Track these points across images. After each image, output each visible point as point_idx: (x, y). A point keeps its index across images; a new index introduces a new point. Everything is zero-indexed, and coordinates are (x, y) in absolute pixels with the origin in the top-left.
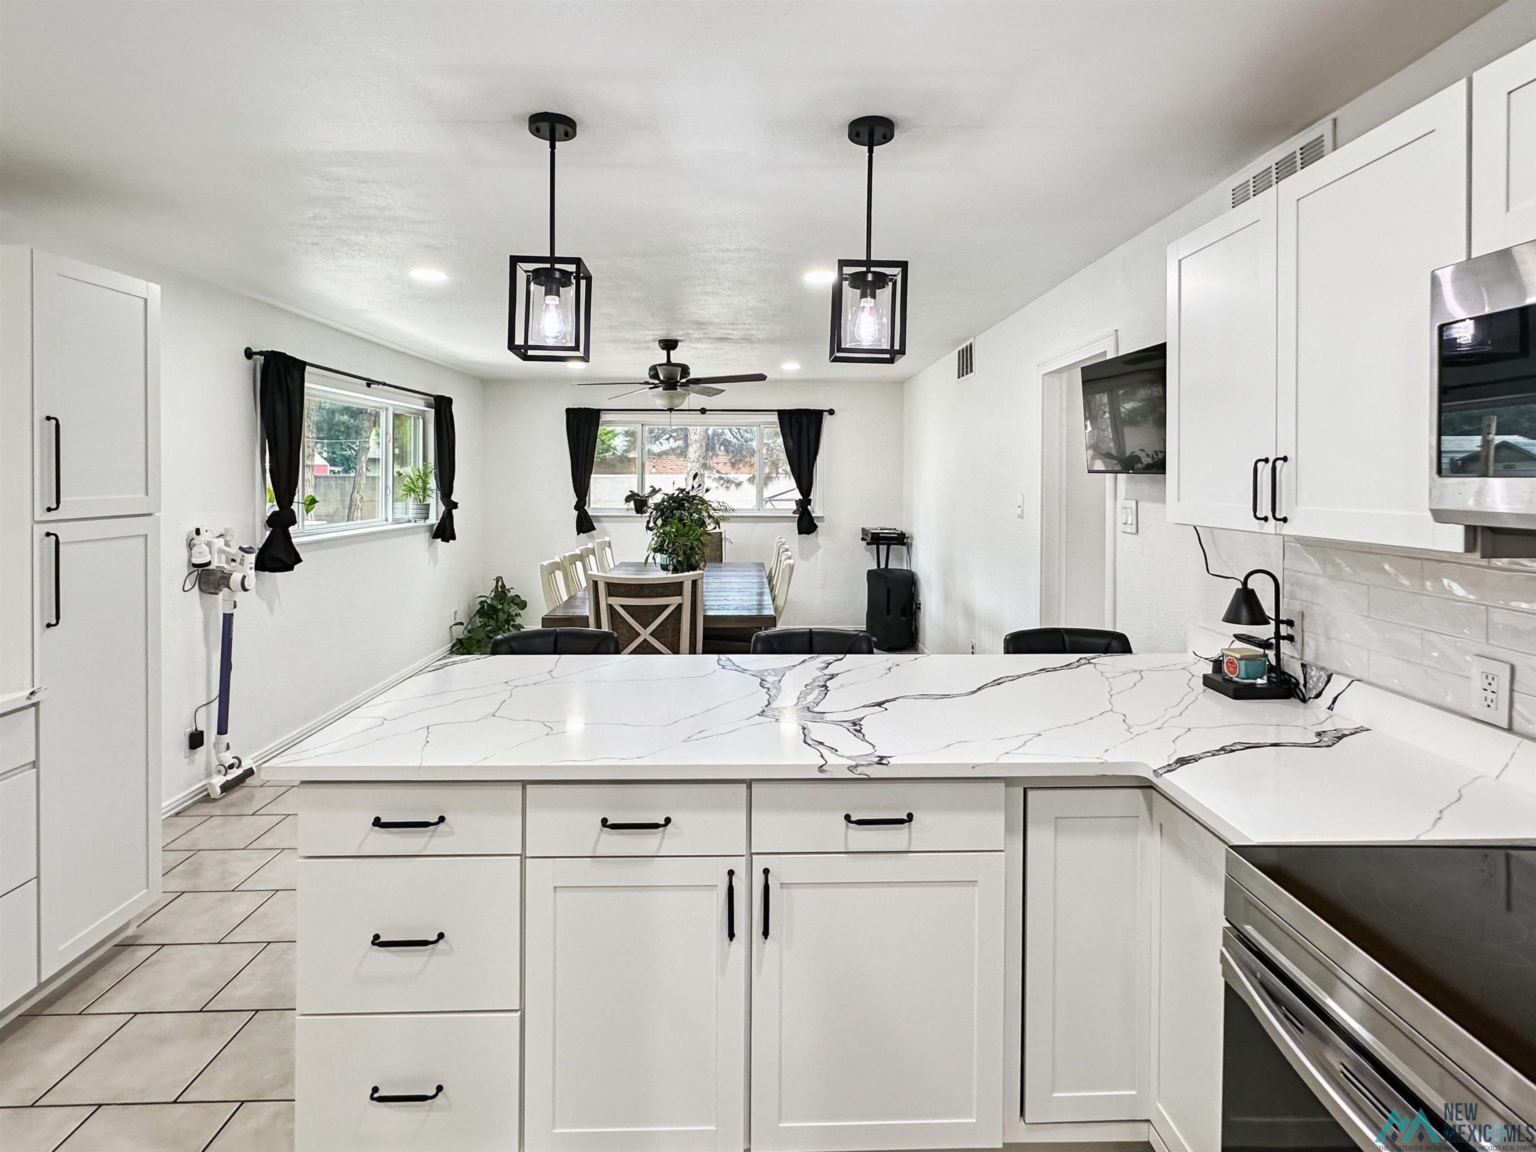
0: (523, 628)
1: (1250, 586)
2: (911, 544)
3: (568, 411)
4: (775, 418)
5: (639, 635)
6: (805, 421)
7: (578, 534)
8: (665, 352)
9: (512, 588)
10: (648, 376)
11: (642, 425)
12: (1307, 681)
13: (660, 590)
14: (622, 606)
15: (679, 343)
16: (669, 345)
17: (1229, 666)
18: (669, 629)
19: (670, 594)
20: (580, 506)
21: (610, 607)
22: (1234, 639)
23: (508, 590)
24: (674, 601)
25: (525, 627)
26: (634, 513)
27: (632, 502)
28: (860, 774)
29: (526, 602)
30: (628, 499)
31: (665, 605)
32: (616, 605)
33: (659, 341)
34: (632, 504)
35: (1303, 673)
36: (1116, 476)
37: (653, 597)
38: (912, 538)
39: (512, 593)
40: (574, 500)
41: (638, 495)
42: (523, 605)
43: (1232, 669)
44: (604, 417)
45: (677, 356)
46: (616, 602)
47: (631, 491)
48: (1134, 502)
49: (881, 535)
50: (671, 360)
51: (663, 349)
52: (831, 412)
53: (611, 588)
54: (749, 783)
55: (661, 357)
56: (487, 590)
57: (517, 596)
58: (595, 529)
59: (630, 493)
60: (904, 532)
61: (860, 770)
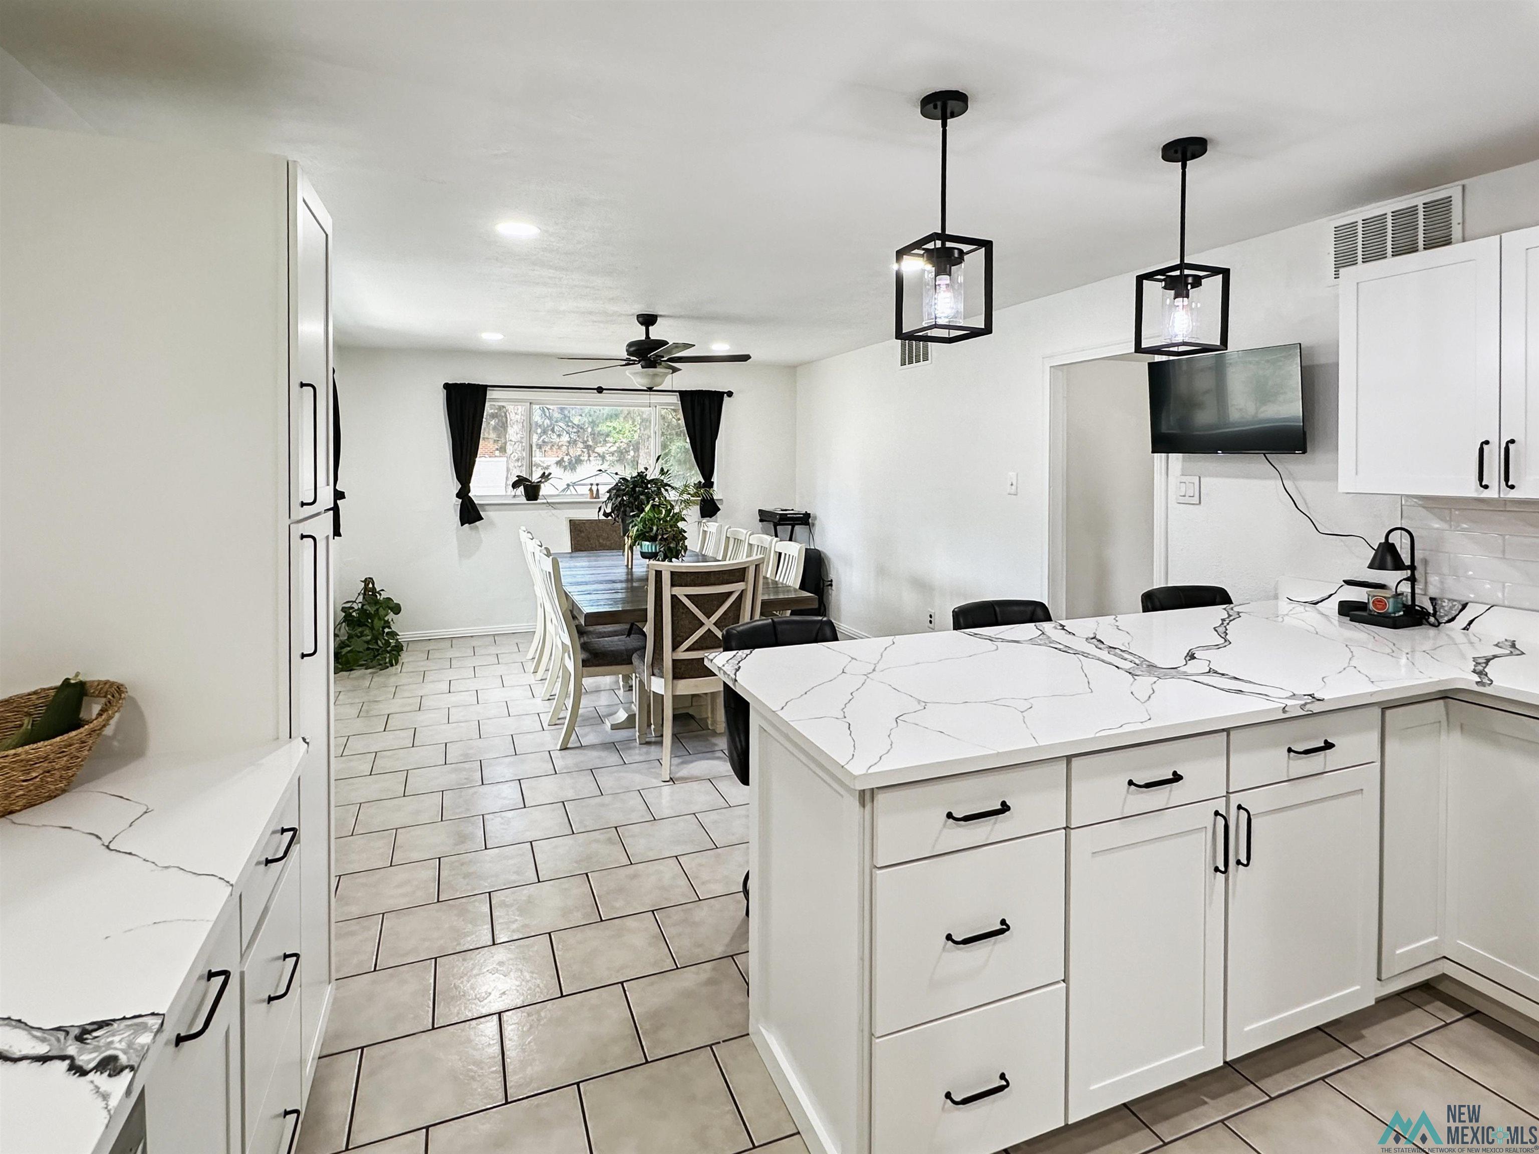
0: (399, 635)
1: (1390, 541)
2: (813, 525)
3: (447, 386)
4: (675, 399)
5: (703, 624)
6: (707, 402)
7: (462, 525)
8: (644, 328)
9: (383, 590)
10: (626, 353)
11: (530, 403)
12: (1437, 610)
13: (726, 577)
14: (687, 596)
15: (658, 318)
16: (648, 320)
17: (1376, 604)
18: (730, 617)
19: (734, 580)
20: (463, 494)
21: (674, 597)
22: (1343, 583)
23: (378, 593)
24: (737, 587)
25: (399, 634)
26: (523, 500)
27: (522, 486)
28: (1308, 711)
29: (399, 605)
30: (515, 485)
31: (729, 592)
32: (680, 595)
33: (637, 316)
34: (521, 489)
35: (1432, 605)
36: (1168, 456)
37: (719, 584)
38: (815, 518)
39: (384, 595)
40: (456, 486)
41: (526, 480)
42: (397, 609)
43: (1380, 607)
44: (491, 394)
45: (656, 333)
46: (680, 592)
47: (517, 476)
48: (1198, 478)
49: (788, 516)
50: (650, 336)
51: (642, 324)
52: (730, 394)
53: (676, 578)
54: (1227, 731)
55: (638, 333)
56: (354, 592)
57: (389, 599)
58: (482, 519)
59: (517, 479)
60: (808, 512)
61: (1308, 707)
